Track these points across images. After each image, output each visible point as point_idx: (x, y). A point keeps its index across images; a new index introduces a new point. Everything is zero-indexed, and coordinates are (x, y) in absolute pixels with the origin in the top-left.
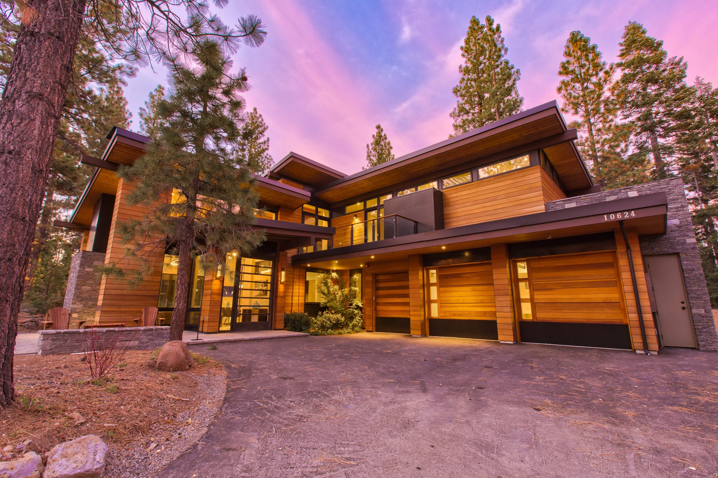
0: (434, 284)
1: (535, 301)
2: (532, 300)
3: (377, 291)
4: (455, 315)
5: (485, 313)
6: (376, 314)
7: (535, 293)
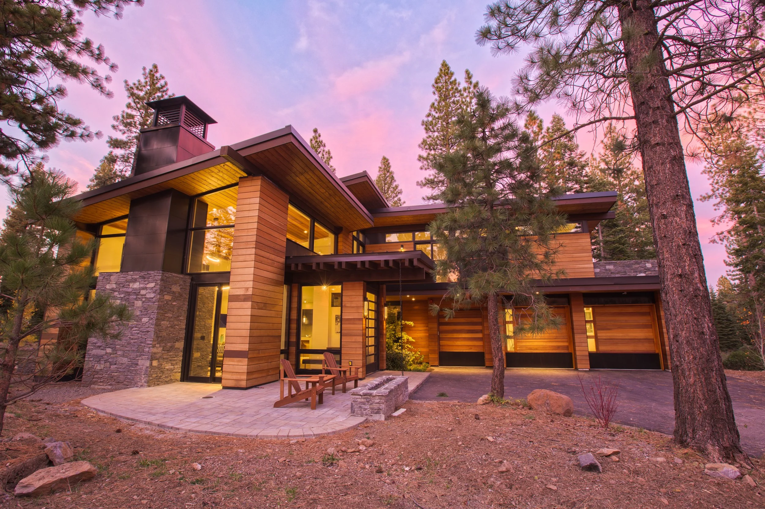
0: (509, 322)
1: (599, 338)
2: (596, 337)
3: (440, 327)
4: (531, 349)
5: (558, 347)
6: (439, 349)
7: (598, 332)
